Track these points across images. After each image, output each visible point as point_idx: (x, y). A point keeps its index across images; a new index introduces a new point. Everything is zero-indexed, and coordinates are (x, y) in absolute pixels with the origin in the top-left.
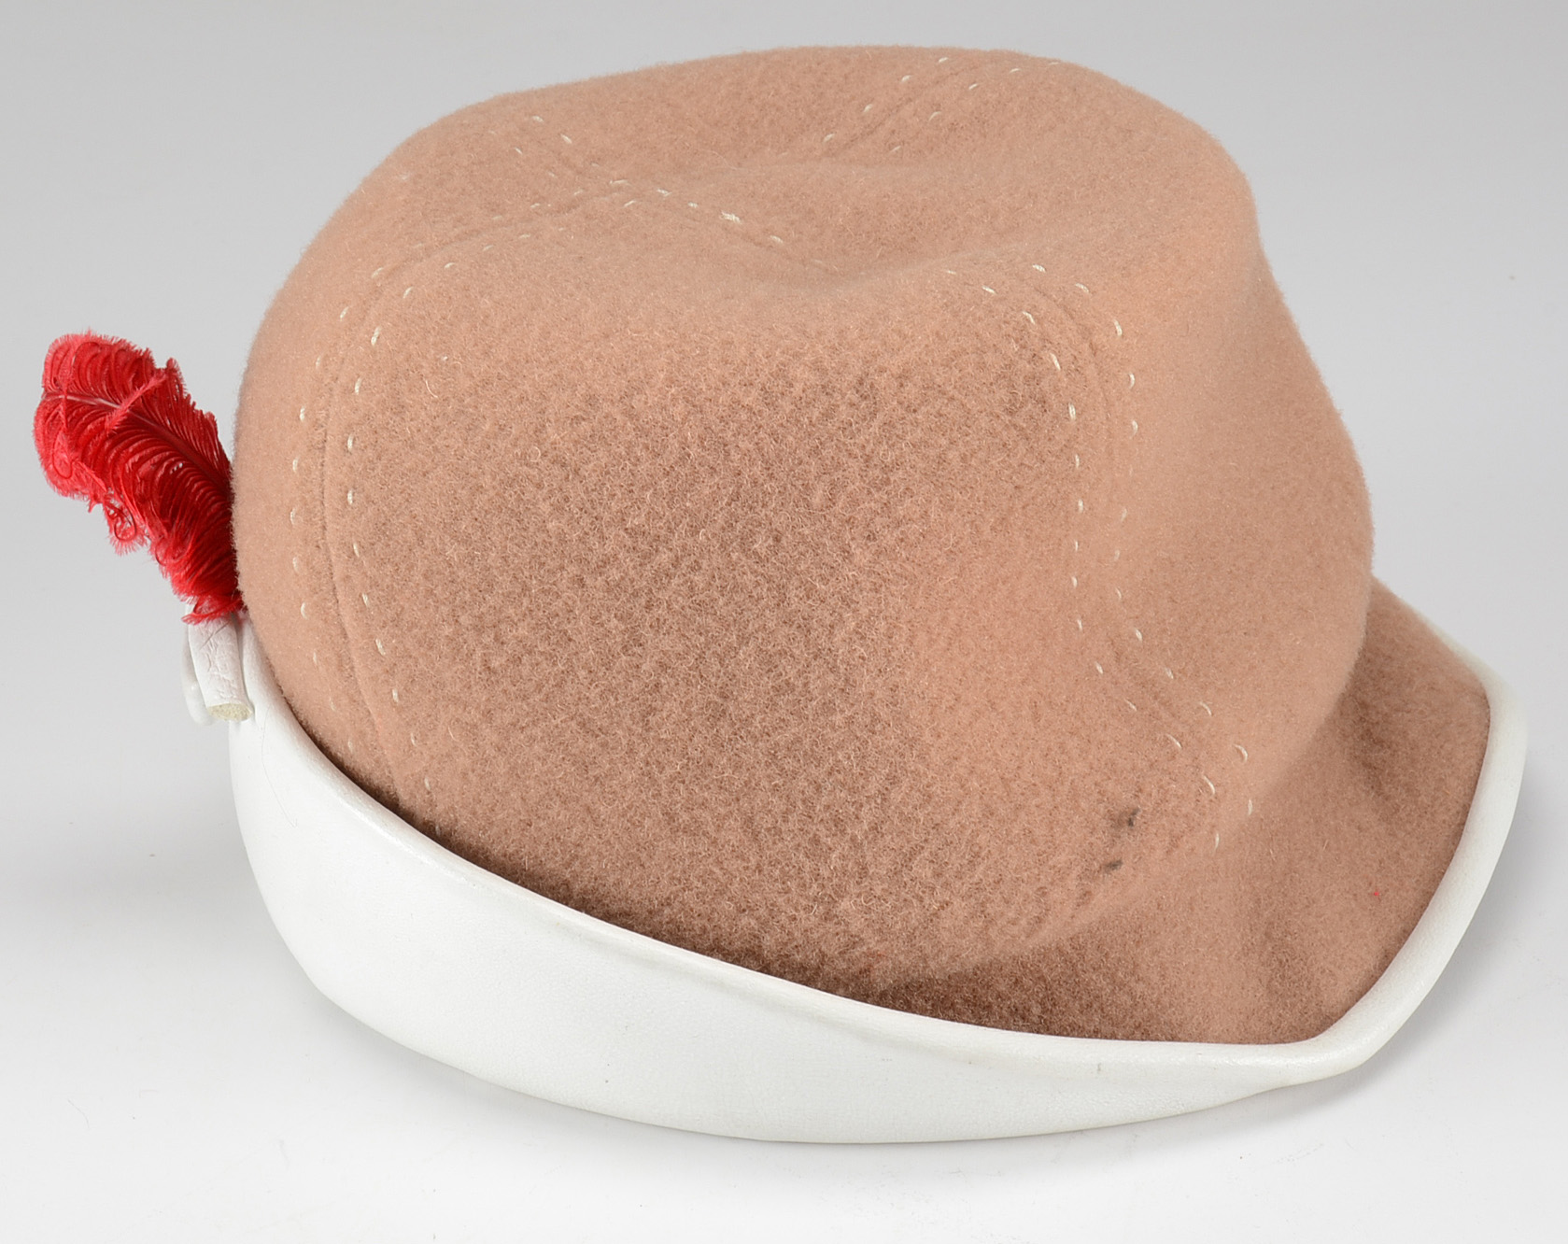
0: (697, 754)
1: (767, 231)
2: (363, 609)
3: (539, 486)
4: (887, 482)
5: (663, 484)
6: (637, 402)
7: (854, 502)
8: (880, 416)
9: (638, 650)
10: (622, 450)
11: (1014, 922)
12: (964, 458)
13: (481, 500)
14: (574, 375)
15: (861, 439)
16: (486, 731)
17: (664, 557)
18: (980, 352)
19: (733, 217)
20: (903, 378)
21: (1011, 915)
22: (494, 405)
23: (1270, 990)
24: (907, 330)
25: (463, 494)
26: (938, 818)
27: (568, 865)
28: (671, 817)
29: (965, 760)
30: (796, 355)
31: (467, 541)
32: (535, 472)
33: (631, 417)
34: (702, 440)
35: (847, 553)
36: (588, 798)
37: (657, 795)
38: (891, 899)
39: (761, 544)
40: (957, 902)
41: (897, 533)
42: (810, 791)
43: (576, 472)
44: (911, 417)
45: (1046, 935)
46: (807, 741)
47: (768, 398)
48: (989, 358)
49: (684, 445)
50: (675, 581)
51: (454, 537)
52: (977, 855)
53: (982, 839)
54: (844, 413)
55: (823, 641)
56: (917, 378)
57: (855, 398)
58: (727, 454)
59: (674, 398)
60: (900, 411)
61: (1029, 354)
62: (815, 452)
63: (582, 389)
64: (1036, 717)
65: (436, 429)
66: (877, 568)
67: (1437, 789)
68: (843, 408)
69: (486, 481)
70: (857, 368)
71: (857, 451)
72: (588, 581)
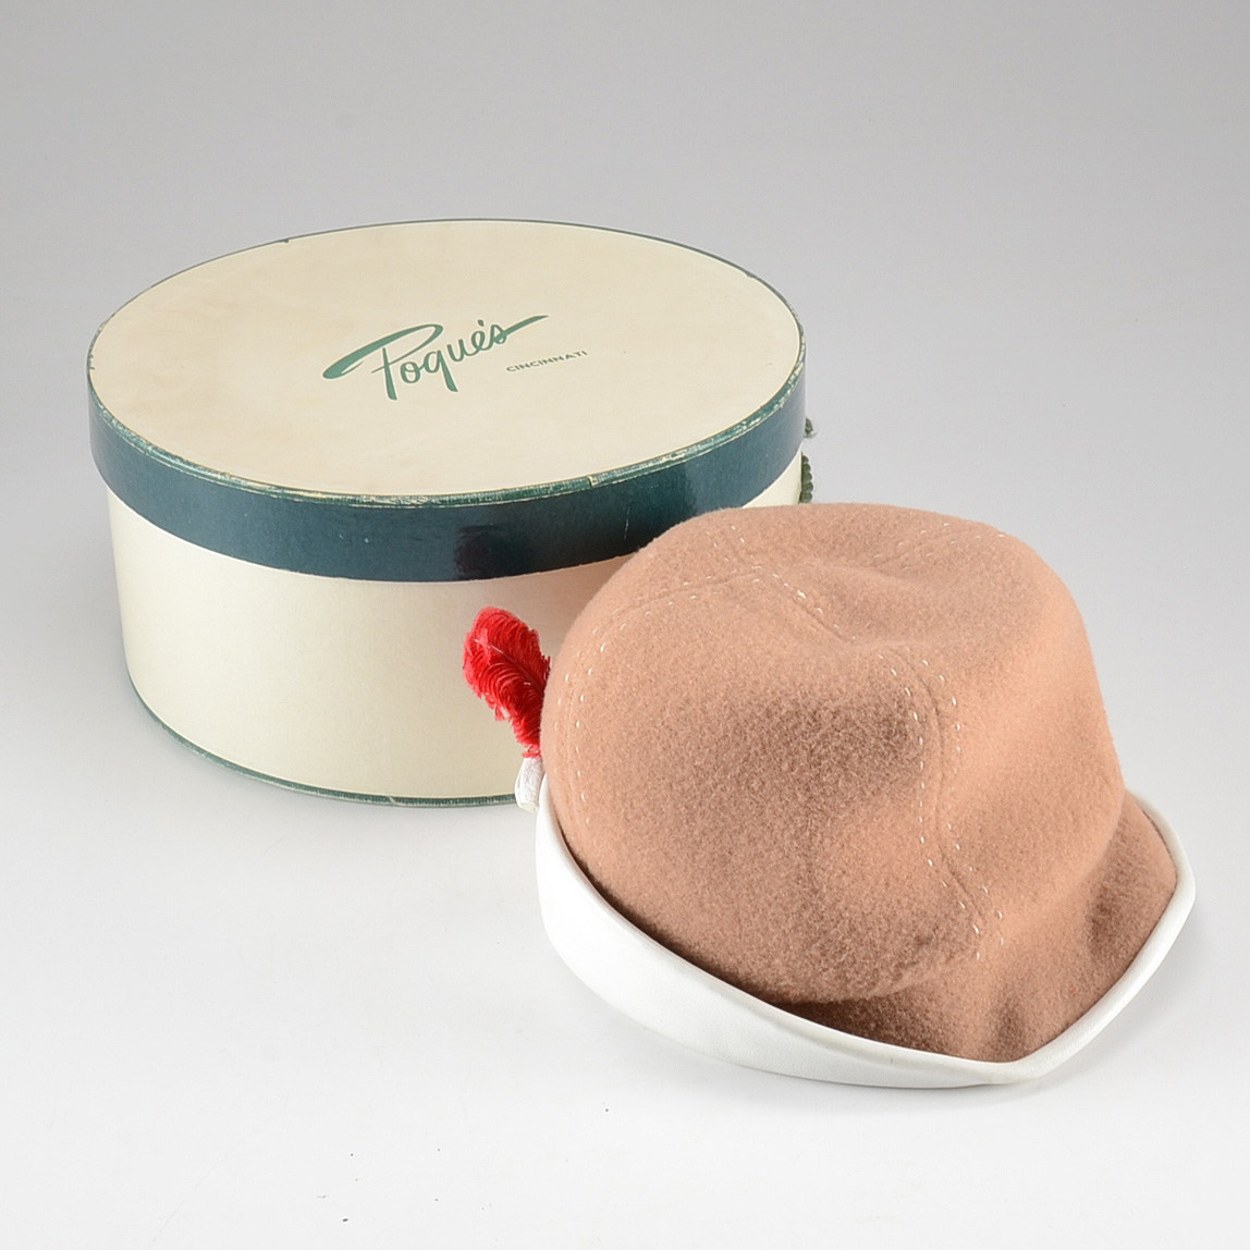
0: (715, 877)
1: (816, 606)
2: (577, 778)
3: (658, 738)
4: (820, 764)
5: (714, 747)
6: (708, 705)
7: (802, 771)
8: (821, 732)
9: (693, 824)
10: (697, 728)
11: (859, 983)
12: (860, 757)
13: (632, 739)
14: (683, 686)
15: (810, 741)
16: (623, 846)
17: (710, 782)
18: (877, 706)
19: (802, 594)
20: (836, 714)
21: (859, 979)
22: (645, 694)
23: (1001, 1035)
24: (844, 689)
25: (625, 734)
26: (825, 928)
27: (656, 917)
28: (701, 905)
29: (843, 902)
30: (786, 695)
31: (623, 758)
32: (657, 731)
33: (704, 713)
34: (735, 729)
35: (795, 796)
36: (666, 888)
37: (697, 893)
38: (800, 963)
39: (755, 785)
40: (831, 970)
41: (821, 790)
42: (766, 905)
43: (676, 734)
44: (836, 733)
45: (877, 991)
46: (766, 881)
47: (768, 714)
48: (882, 710)
49: (727, 730)
50: (714, 795)
51: (618, 754)
52: (845, 948)
53: (847, 941)
54: (803, 727)
55: (779, 837)
56: (843, 715)
57: (811, 721)
58: (745, 738)
59: (725, 707)
60: (832, 730)
61: (903, 710)
62: (787, 744)
63: (685, 695)
64: (887, 884)
65: (618, 700)
66: (809, 805)
67: (1125, 941)
68: (804, 724)
69: (635, 730)
70: (814, 705)
71: (807, 746)
72: (675, 787)
